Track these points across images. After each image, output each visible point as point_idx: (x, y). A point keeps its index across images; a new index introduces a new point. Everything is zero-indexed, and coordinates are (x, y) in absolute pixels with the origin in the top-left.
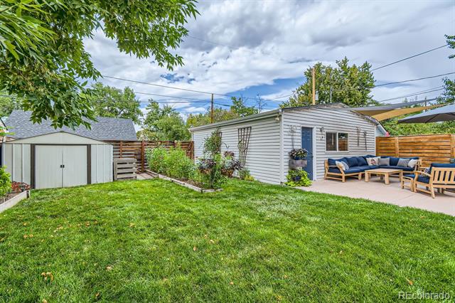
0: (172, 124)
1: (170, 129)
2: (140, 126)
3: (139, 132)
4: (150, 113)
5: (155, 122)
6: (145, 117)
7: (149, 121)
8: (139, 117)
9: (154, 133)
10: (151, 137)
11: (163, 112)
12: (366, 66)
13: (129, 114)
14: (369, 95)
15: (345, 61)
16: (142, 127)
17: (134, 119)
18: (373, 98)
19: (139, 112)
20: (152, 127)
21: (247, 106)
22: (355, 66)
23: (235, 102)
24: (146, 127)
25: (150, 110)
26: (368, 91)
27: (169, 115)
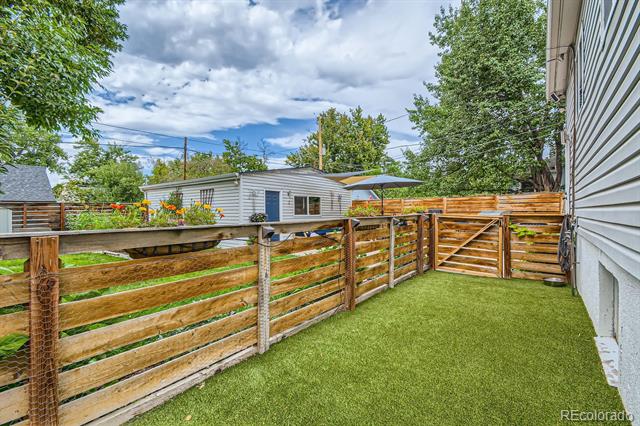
0: (121, 176)
1: (116, 183)
2: (62, 176)
3: (59, 186)
4: (81, 154)
5: (92, 170)
6: (72, 161)
7: (79, 168)
8: (60, 160)
9: (88, 189)
10: (81, 196)
11: (108, 155)
12: (380, 118)
13: (38, 155)
14: (385, 151)
15: (359, 111)
16: (66, 177)
17: (49, 163)
18: (388, 155)
19: (59, 152)
20: (86, 178)
21: (248, 154)
22: (370, 117)
23: (229, 147)
24: (74, 177)
25: (82, 150)
26: (384, 147)
27: (118, 159)
